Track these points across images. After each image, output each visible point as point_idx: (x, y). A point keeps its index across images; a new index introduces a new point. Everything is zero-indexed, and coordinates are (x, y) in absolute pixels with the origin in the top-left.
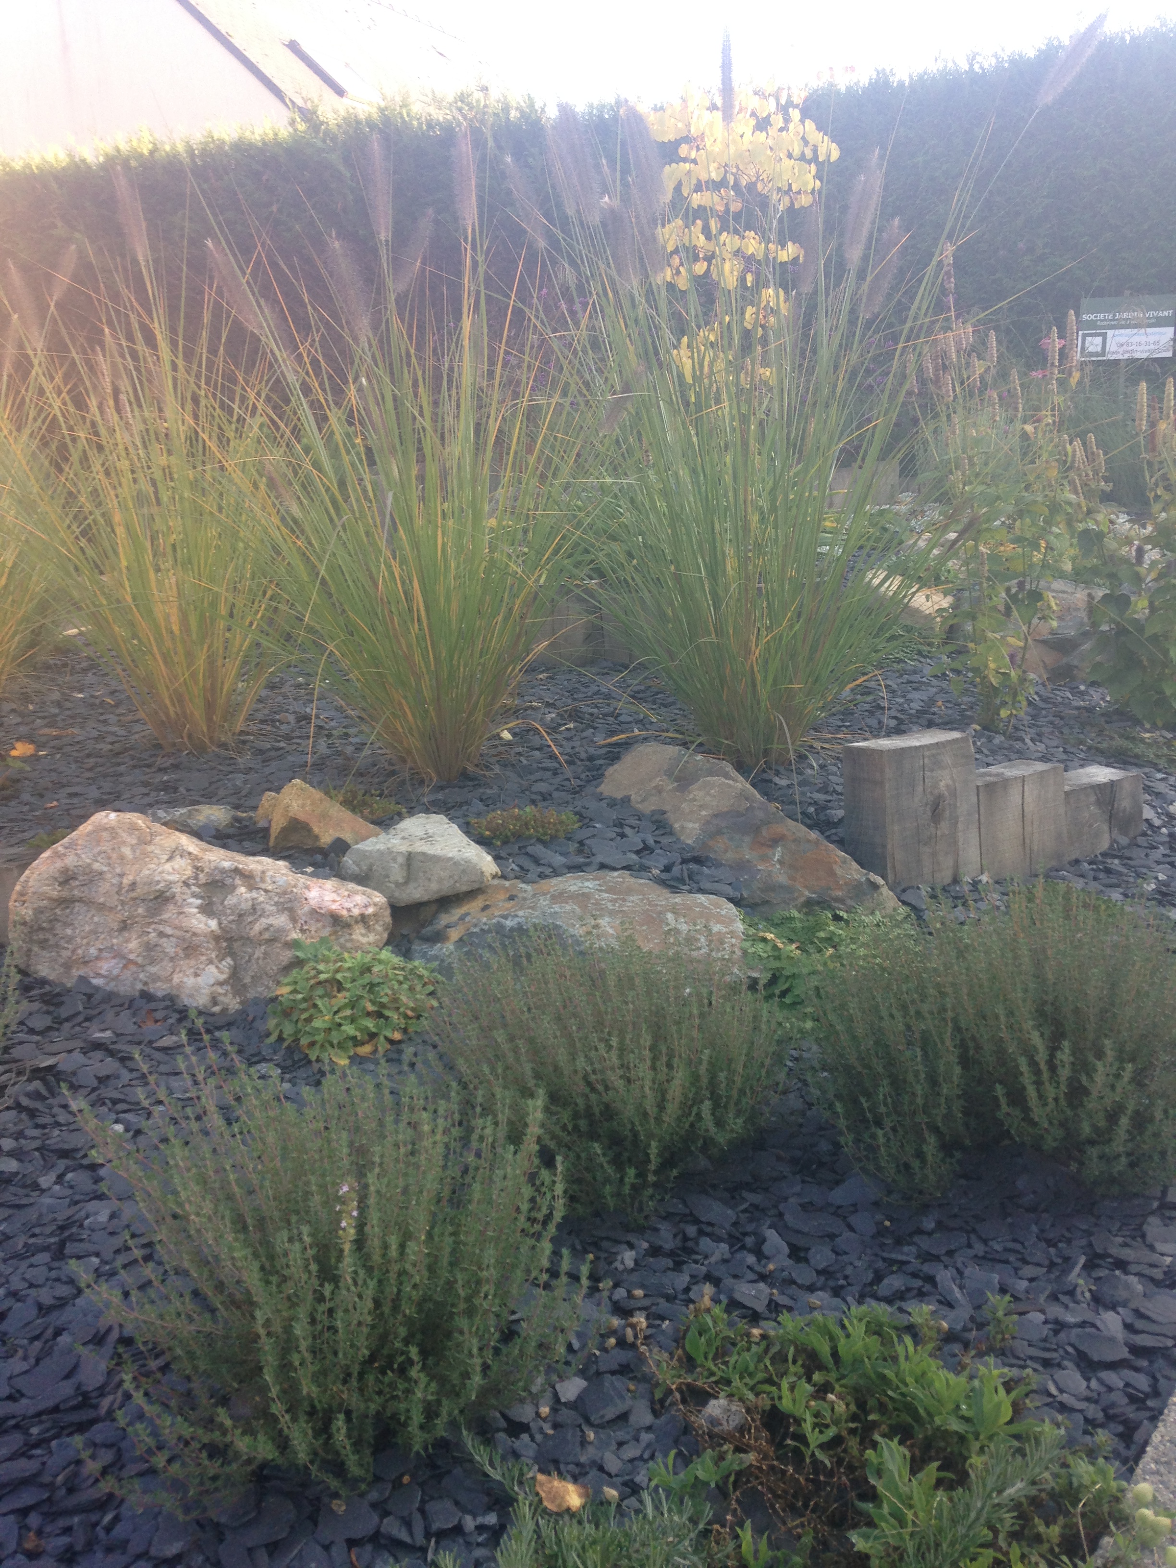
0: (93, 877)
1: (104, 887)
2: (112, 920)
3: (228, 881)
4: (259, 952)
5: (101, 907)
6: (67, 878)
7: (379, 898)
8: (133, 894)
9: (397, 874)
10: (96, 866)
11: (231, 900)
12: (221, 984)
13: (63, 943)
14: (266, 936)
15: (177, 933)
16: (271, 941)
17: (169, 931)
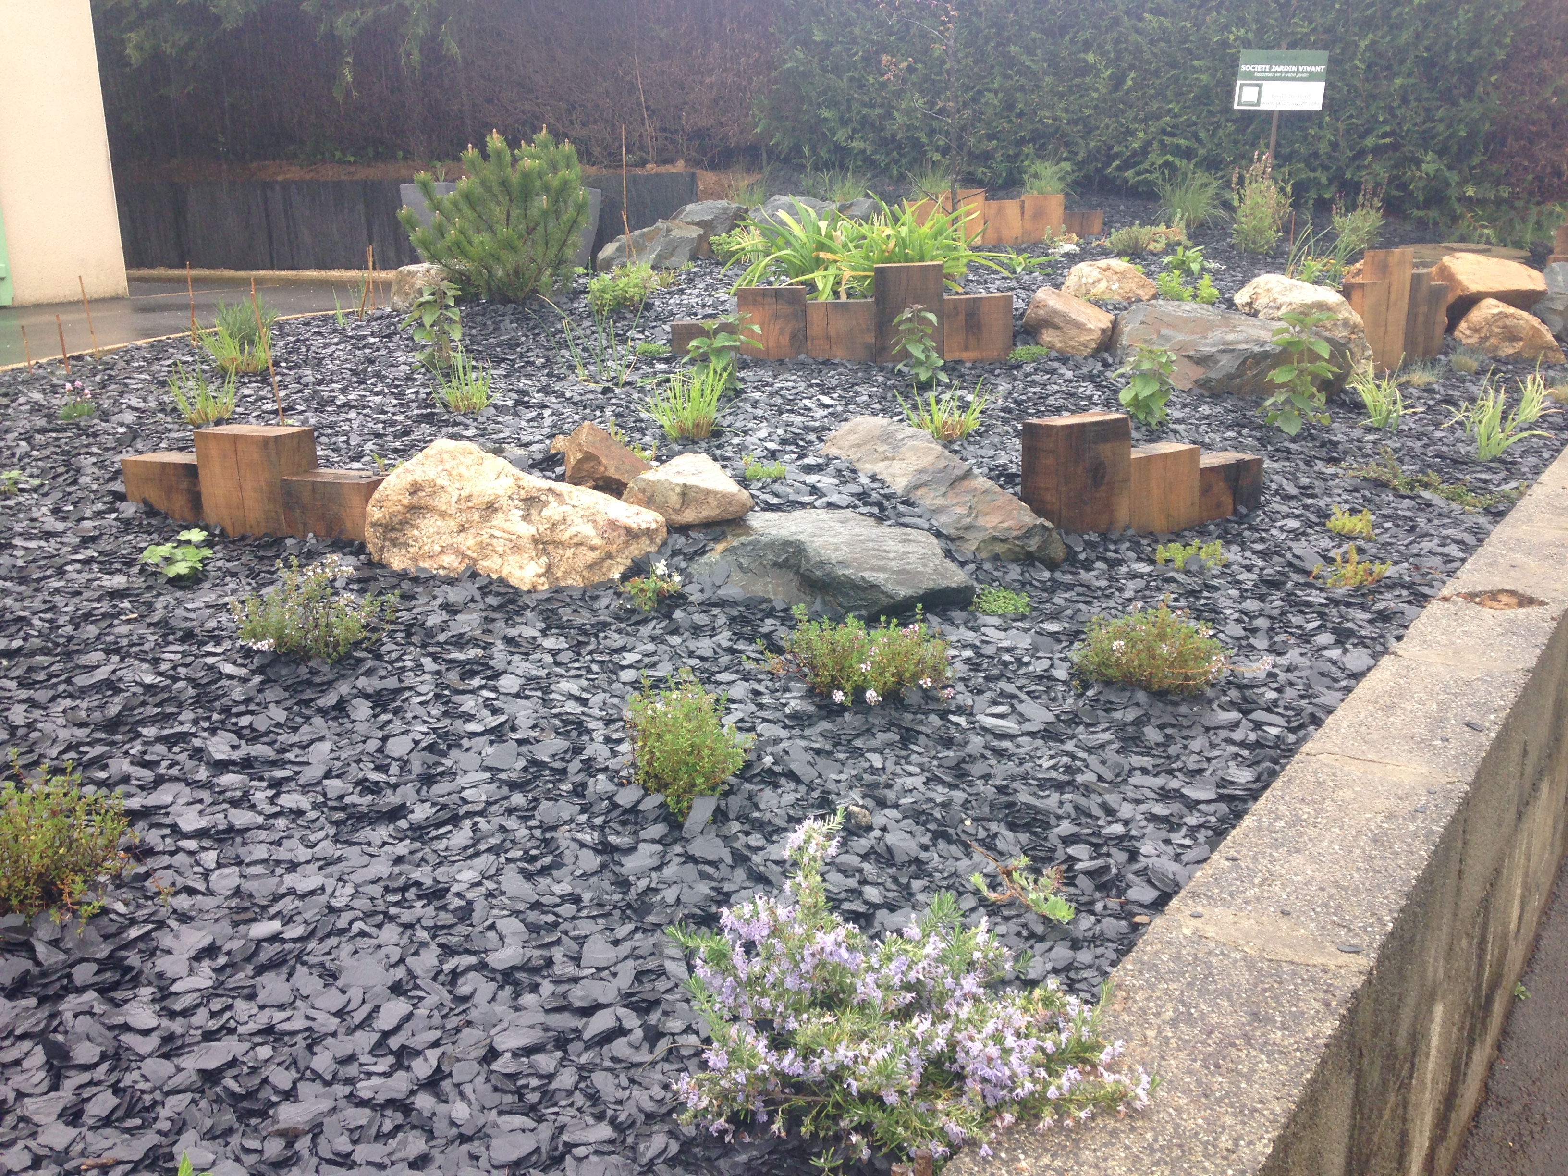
0: (437, 490)
1: (444, 498)
2: (452, 524)
3: (543, 498)
4: (570, 552)
5: (443, 515)
6: (415, 489)
7: (661, 518)
8: (470, 504)
9: (674, 500)
10: (439, 482)
11: (545, 512)
12: (540, 576)
13: (411, 542)
14: (575, 540)
15: (505, 535)
16: (578, 545)
17: (497, 533)
